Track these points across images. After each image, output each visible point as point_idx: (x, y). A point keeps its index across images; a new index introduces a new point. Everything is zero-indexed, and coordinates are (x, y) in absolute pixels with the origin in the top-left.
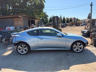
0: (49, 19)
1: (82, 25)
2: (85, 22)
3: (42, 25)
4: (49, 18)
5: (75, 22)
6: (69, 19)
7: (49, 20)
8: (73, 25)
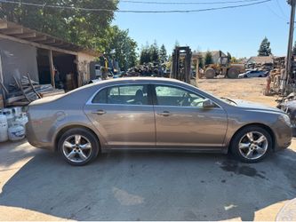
0: (140, 54)
1: (246, 76)
2: (253, 66)
3: (115, 73)
4: (138, 52)
5: (224, 65)
6: (204, 56)
7: (139, 59)
8: (217, 74)
